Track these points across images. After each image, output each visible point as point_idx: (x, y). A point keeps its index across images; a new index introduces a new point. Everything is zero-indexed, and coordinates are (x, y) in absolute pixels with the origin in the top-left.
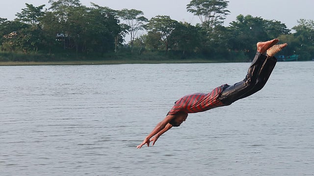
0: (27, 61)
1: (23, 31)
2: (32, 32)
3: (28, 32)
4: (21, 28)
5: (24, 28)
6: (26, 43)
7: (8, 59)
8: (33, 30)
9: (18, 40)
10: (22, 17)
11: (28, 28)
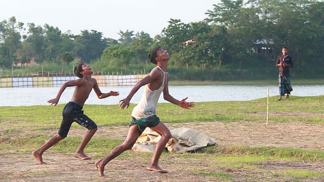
0: (203, 79)
1: (199, 37)
2: (211, 38)
3: (206, 38)
4: (198, 33)
5: (201, 32)
6: (203, 55)
7: (176, 77)
8: (213, 36)
9: (193, 49)
10: (214, 15)
11: (207, 32)
